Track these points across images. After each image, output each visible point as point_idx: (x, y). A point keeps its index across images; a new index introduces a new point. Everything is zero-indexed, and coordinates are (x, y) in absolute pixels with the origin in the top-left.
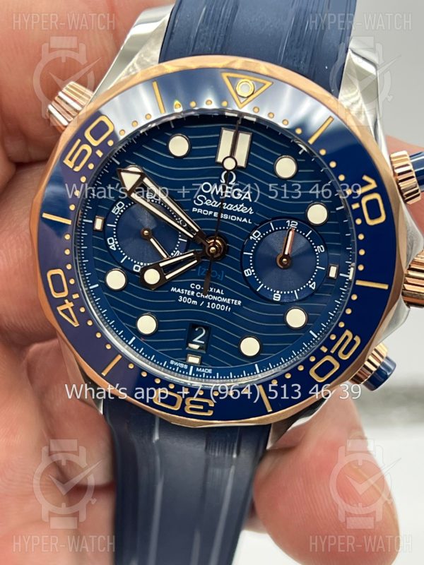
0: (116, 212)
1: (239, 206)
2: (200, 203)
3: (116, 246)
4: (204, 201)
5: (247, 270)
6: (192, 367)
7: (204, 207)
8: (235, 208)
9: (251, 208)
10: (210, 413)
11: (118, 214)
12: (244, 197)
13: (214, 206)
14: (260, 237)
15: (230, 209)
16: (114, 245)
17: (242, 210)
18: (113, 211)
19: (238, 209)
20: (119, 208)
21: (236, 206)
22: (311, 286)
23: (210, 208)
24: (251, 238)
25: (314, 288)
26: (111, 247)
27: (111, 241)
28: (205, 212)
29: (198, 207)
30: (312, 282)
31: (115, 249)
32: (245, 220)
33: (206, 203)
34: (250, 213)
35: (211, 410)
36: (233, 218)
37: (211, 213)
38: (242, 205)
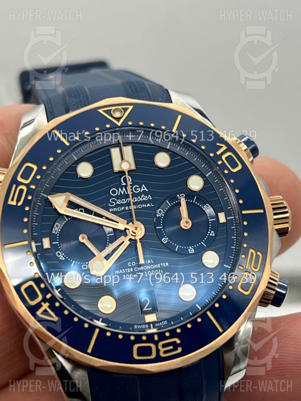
0: (56, 232)
1: (141, 197)
2: (113, 204)
3: (63, 256)
4: (116, 202)
5: (163, 239)
6: (151, 325)
7: (117, 206)
8: (139, 199)
9: (149, 196)
10: (180, 350)
11: (58, 233)
12: (142, 190)
13: (124, 202)
14: (163, 213)
15: (136, 201)
16: (62, 256)
17: (144, 199)
18: (54, 232)
19: (141, 199)
20: (57, 229)
21: (139, 197)
22: (211, 235)
23: (121, 205)
24: (157, 215)
25: (214, 235)
26: (60, 258)
27: (59, 254)
28: (119, 209)
29: (113, 208)
30: (210, 232)
31: (64, 259)
32: (148, 205)
33: (117, 203)
34: (150, 199)
35: (179, 346)
36: (140, 206)
37: (123, 208)
38: (143, 195)
